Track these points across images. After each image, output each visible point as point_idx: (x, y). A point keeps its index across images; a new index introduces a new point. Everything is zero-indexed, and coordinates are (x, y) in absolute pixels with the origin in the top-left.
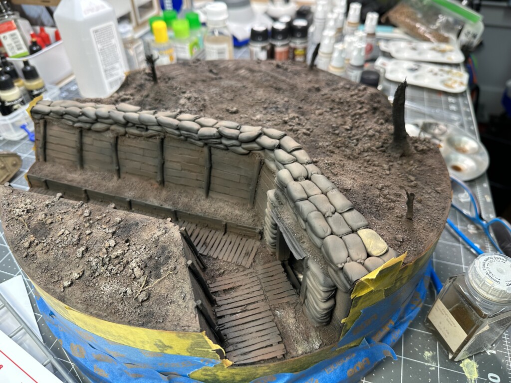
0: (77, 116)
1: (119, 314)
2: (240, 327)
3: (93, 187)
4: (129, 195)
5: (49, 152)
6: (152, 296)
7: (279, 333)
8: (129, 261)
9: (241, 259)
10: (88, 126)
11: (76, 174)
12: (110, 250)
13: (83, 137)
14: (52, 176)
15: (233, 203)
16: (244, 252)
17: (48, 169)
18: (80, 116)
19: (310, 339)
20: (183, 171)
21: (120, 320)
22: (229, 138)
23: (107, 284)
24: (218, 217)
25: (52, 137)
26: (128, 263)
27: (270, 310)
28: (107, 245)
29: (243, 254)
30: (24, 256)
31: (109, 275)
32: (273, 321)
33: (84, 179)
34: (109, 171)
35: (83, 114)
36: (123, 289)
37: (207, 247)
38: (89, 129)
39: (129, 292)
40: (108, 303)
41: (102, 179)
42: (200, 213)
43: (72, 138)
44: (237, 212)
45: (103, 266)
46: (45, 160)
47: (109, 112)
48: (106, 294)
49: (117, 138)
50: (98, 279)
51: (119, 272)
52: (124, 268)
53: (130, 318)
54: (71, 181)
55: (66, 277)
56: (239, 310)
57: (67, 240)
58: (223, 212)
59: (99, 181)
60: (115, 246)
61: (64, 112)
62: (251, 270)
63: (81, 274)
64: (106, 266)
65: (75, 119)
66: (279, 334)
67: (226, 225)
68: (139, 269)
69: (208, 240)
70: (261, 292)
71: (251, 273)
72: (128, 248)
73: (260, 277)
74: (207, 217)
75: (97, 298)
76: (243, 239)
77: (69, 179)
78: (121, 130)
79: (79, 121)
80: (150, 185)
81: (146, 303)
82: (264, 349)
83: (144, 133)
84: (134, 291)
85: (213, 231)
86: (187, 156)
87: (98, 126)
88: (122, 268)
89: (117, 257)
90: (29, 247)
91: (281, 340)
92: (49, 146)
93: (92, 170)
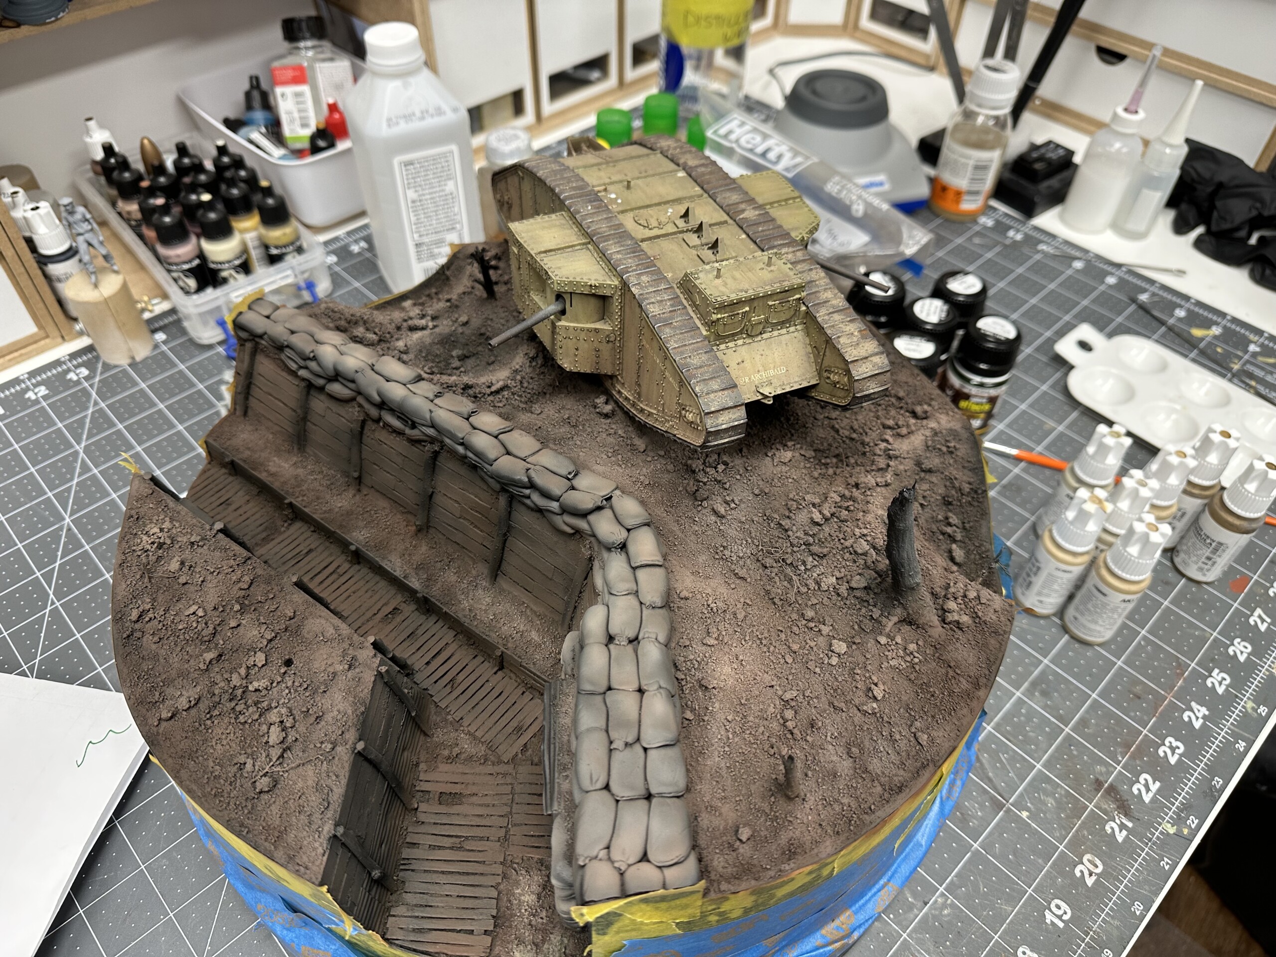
0: (306, 359)
1: (220, 801)
2: (435, 878)
3: (305, 498)
4: (359, 537)
5: (253, 402)
6: (279, 786)
7: (494, 913)
8: (273, 705)
9: (501, 738)
10: (321, 382)
11: (286, 461)
12: (253, 672)
13: (311, 397)
14: (248, 453)
15: (535, 613)
16: (514, 724)
17: (244, 436)
18: (309, 359)
19: (546, 946)
20: (461, 520)
21: (218, 813)
22: (546, 495)
23: (224, 737)
24: (493, 638)
25: (262, 378)
26: (269, 709)
27: (501, 863)
28: (251, 662)
29: (509, 729)
30: (125, 636)
31: (233, 721)
32: (495, 887)
33: (296, 477)
34: (346, 474)
35: (314, 358)
36: (242, 759)
37: (453, 689)
38: (321, 389)
39: (249, 767)
40: (212, 773)
41: (328, 487)
42: (465, 616)
43: (291, 391)
44: (534, 636)
45: (231, 700)
46: (245, 414)
47: (357, 372)
48: (216, 755)
49: (363, 423)
50: (216, 722)
51: (250, 721)
52: (260, 716)
53: (233, 815)
54: (273, 475)
55: (171, 699)
56: (447, 842)
57: (196, 628)
58: (506, 628)
59: (321, 488)
60: (263, 666)
61: (286, 343)
62: (509, 768)
63: (193, 703)
64: (233, 704)
65: (302, 363)
66: (494, 917)
67: (502, 655)
68: (280, 729)
69: (461, 677)
70: (503, 822)
71: (505, 775)
72: (279, 679)
73: (518, 788)
74: (474, 629)
75: (200, 758)
76: (527, 693)
77: (273, 469)
78: (374, 412)
79: (306, 368)
80: (405, 523)
81: (265, 797)
82: (454, 934)
83: (408, 431)
84: (257, 768)
85: (480, 659)
86: (473, 497)
87: (336, 388)
88: (256, 717)
89: (257, 690)
90: (138, 621)
91: (491, 928)
92: (255, 391)
93: (318, 461)
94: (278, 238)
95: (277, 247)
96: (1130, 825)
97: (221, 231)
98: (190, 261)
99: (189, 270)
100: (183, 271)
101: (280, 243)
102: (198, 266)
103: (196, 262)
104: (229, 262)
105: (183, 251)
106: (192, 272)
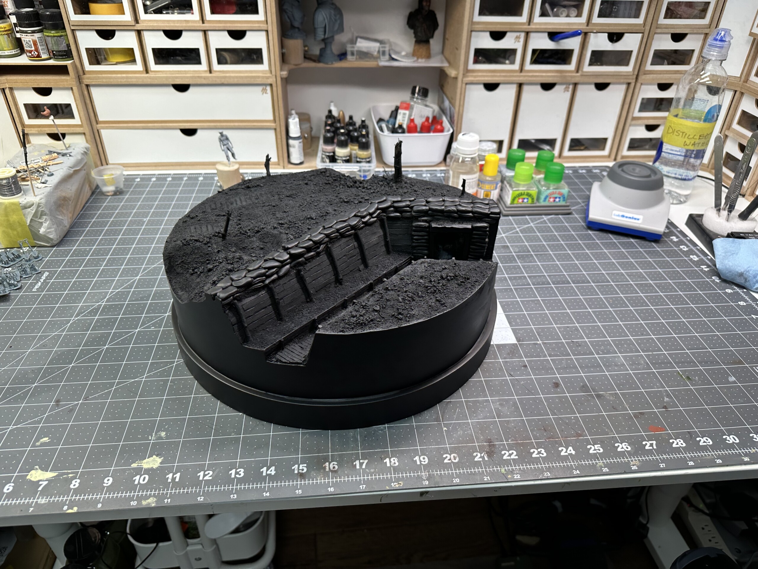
94: (361, 155)
95: (359, 158)
96: (486, 459)
97: (343, 144)
98: (330, 153)
99: (328, 156)
100: (326, 156)
101: (361, 157)
102: (332, 156)
103: (332, 154)
104: (341, 157)
105: (329, 148)
106: (329, 157)
